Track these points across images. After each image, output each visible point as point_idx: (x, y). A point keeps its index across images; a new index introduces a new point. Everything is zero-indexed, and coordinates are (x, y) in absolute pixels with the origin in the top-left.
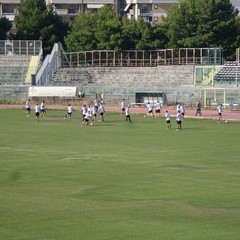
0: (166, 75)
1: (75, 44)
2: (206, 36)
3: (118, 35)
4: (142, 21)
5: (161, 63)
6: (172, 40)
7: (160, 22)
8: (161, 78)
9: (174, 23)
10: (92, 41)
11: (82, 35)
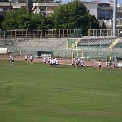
0: (53, 43)
1: (7, 26)
2: (73, 23)
3: (29, 22)
4: (41, 15)
5: (51, 36)
6: (56, 25)
7: (50, 16)
8: (51, 44)
9: (57, 16)
10: (15, 25)
11: (10, 22)
